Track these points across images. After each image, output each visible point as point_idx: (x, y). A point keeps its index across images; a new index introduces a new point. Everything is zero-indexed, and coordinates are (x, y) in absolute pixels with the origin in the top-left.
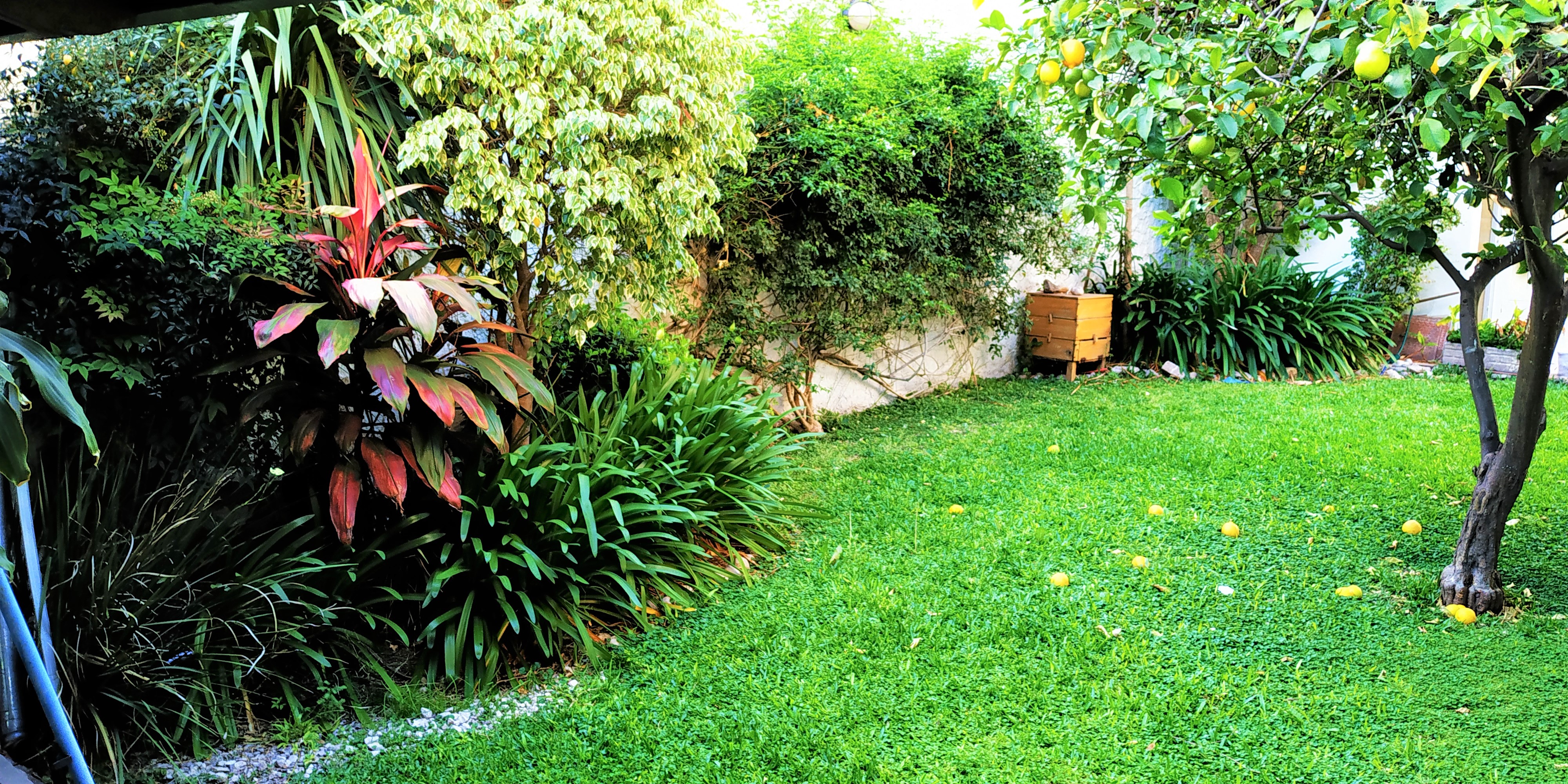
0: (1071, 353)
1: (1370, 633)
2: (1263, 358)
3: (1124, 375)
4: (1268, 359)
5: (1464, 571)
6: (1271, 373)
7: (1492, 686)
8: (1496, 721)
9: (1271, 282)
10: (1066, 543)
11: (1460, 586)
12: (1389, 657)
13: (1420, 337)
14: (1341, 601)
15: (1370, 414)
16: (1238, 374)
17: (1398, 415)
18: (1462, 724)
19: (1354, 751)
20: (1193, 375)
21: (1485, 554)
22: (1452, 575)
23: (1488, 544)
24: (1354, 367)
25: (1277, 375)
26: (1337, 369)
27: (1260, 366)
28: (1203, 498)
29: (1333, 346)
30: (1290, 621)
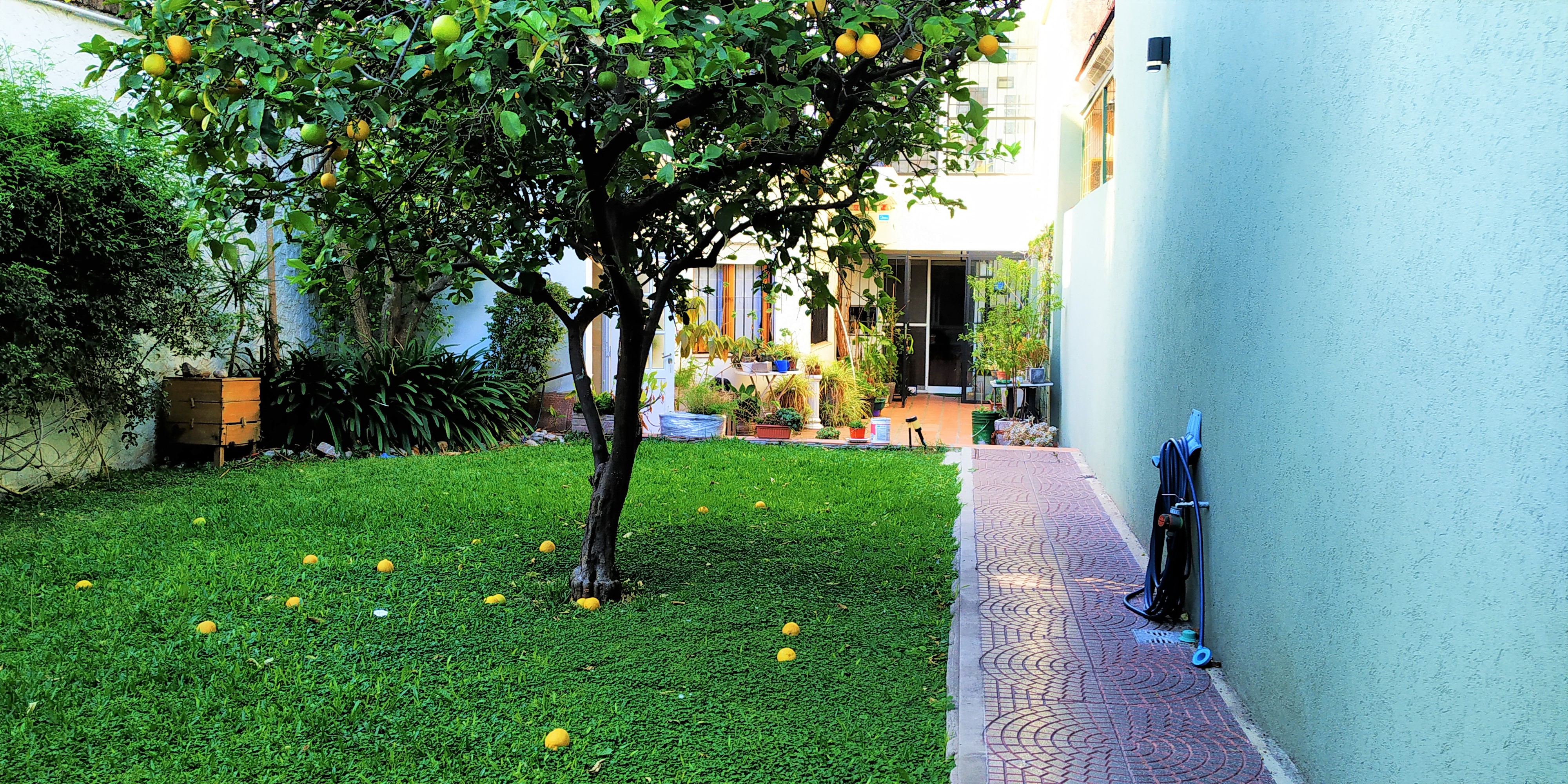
0: (218, 438)
1: (512, 627)
2: (415, 433)
3: (277, 458)
4: (419, 433)
5: (589, 568)
6: (424, 448)
7: (612, 647)
8: (616, 671)
9: (418, 362)
10: (213, 597)
11: (586, 582)
12: (528, 641)
13: (552, 410)
14: (488, 607)
15: (512, 471)
16: (393, 450)
17: (536, 470)
18: (589, 679)
19: (498, 714)
20: (348, 454)
21: (603, 550)
22: (579, 576)
23: (605, 541)
24: (499, 439)
25: (430, 449)
26: (483, 441)
27: (413, 442)
28: (359, 546)
29: (478, 420)
30: (442, 628)
